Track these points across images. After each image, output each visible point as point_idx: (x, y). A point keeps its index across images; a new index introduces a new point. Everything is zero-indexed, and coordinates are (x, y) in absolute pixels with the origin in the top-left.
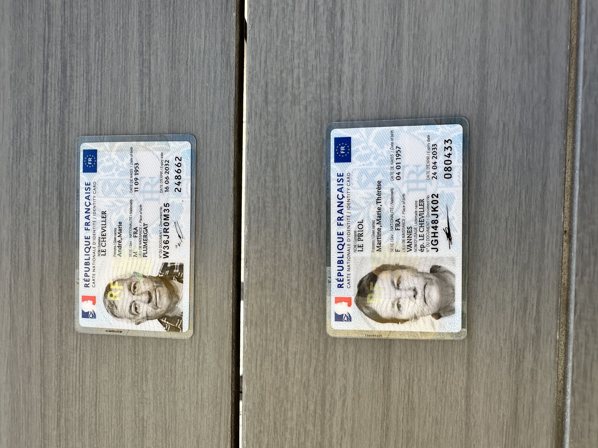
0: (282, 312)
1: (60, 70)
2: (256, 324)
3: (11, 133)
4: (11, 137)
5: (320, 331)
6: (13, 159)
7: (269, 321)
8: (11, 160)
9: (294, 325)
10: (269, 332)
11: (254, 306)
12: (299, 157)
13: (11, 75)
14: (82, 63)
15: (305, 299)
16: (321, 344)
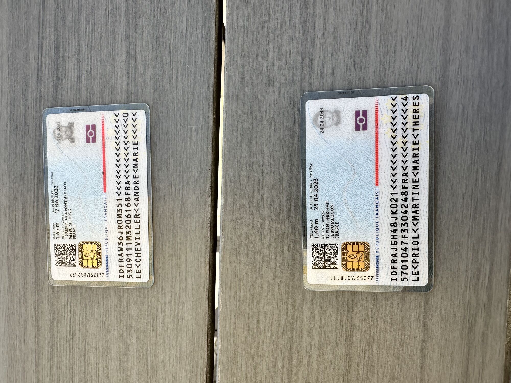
0: (254, 276)
1: (53, 51)
2: (231, 286)
3: (9, 108)
4: (9, 112)
5: (288, 295)
6: (10, 132)
7: (242, 284)
8: (8, 132)
9: (265, 288)
10: (242, 293)
11: (229, 270)
12: (272, 135)
13: (9, 55)
14: (73, 45)
15: (276, 265)
16: (289, 306)
